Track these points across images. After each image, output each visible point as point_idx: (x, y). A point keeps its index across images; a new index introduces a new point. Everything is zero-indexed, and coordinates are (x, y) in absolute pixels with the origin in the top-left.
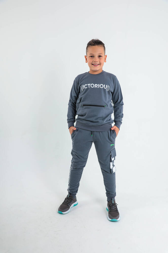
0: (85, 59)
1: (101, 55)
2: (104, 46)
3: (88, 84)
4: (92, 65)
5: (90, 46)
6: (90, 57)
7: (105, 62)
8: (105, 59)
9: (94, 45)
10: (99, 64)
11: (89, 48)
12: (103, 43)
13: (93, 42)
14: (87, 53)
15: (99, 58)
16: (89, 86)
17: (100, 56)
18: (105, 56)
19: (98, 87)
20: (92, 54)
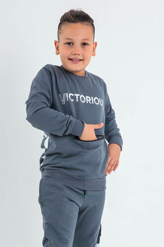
0: (55, 48)
1: (86, 42)
2: (93, 25)
3: (75, 95)
4: (69, 60)
5: (67, 23)
6: (66, 43)
7: (94, 55)
8: (94, 50)
9: (73, 22)
10: (81, 60)
11: (63, 27)
12: (91, 19)
13: (73, 16)
14: (60, 37)
15: (83, 47)
16: (77, 97)
17: (84, 44)
18: (95, 45)
19: (91, 101)
20: (69, 39)
